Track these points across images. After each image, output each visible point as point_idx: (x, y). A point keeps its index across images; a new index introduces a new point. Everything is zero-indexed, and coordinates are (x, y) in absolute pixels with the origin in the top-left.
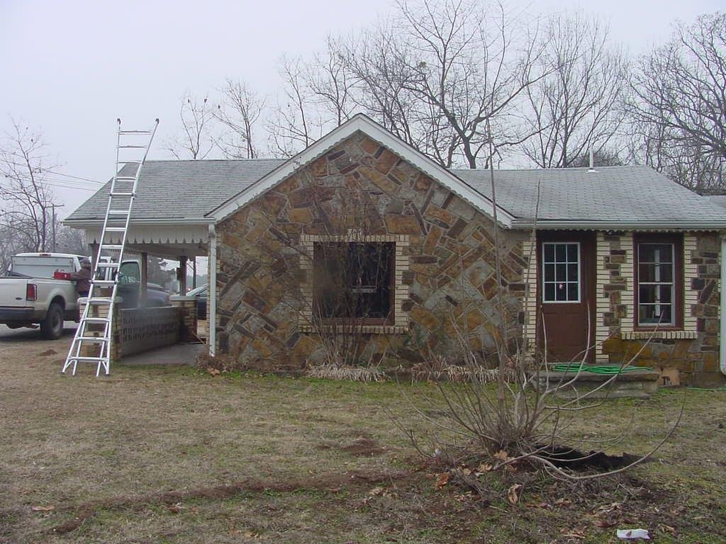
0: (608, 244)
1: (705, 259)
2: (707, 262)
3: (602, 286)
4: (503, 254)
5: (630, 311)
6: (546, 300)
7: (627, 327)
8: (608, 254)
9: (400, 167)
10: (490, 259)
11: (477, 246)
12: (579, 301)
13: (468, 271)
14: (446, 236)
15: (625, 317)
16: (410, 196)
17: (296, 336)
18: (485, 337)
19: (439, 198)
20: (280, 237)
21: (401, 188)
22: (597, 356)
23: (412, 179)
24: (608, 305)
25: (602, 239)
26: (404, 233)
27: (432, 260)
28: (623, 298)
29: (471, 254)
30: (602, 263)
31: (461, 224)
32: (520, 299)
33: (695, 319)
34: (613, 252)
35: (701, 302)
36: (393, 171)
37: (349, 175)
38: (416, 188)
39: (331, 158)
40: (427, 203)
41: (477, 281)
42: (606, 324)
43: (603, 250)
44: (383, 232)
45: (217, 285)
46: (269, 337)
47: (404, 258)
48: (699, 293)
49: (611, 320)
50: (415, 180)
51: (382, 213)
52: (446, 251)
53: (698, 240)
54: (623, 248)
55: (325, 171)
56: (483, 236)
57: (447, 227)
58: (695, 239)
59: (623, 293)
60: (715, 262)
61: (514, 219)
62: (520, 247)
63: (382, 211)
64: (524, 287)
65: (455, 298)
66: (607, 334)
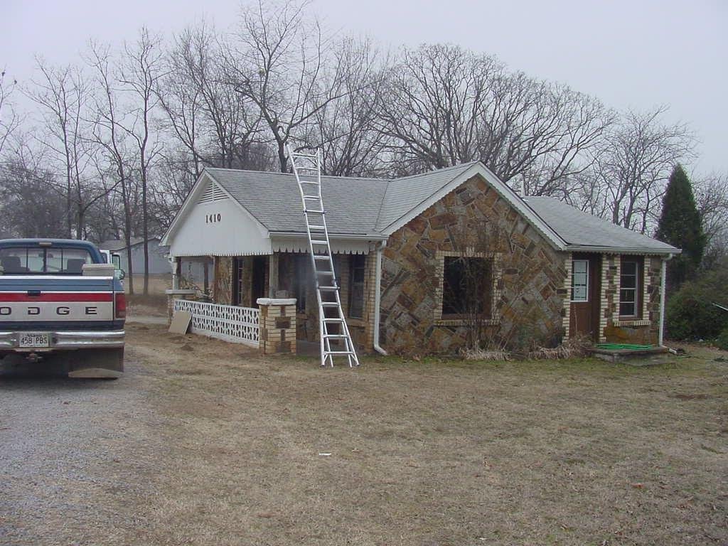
0: (608, 262)
1: (654, 273)
2: (655, 275)
3: (604, 291)
4: (554, 268)
5: (618, 307)
7: (616, 316)
8: (608, 269)
9: (500, 202)
10: (547, 271)
11: (540, 262)
12: (587, 301)
13: (534, 280)
14: (524, 255)
15: (615, 311)
16: (504, 224)
17: (432, 329)
18: (543, 326)
19: (521, 226)
20: (424, 252)
21: (499, 218)
22: (601, 338)
23: (506, 211)
24: (607, 304)
25: (605, 259)
26: (499, 252)
27: (515, 272)
28: (614, 298)
29: (537, 268)
30: (605, 275)
31: (532, 246)
32: (562, 300)
33: (648, 312)
34: (610, 268)
35: (651, 301)
36: (495, 205)
37: (468, 206)
38: (508, 219)
39: (457, 193)
40: (514, 230)
41: (540, 287)
42: (605, 316)
43: (606, 266)
44: (487, 250)
45: (381, 290)
46: (414, 330)
47: (500, 270)
48: (651, 295)
49: (608, 313)
50: (507, 213)
52: (523, 265)
53: (651, 260)
54: (615, 265)
55: (454, 202)
56: (544, 255)
57: (524, 248)
58: (649, 260)
59: (614, 295)
60: (658, 275)
61: (566, 245)
62: (564, 263)
64: (565, 291)
65: (527, 299)
66: (606, 323)
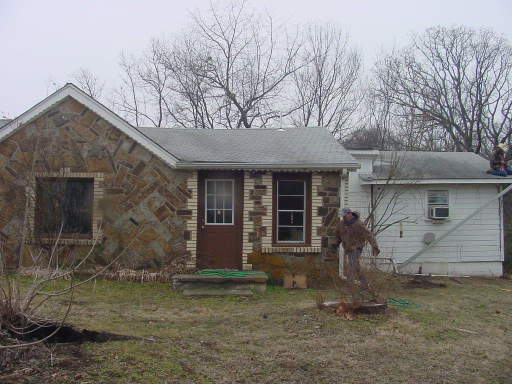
0: (253, 180)
1: (328, 192)
2: (330, 195)
3: (247, 213)
4: (172, 187)
5: (269, 232)
6: (208, 222)
7: (267, 243)
8: (253, 188)
9: (99, 123)
10: (163, 191)
11: (154, 181)
12: (233, 224)
13: (146, 200)
14: (131, 174)
15: (265, 236)
16: (105, 143)
18: (159, 249)
19: (126, 146)
20: (12, 173)
21: (99, 138)
22: (243, 265)
23: (108, 132)
24: (252, 227)
25: (248, 177)
26: (101, 172)
27: (120, 192)
28: (263, 221)
29: (149, 188)
30: (248, 195)
31: (142, 165)
32: (185, 222)
33: (320, 238)
34: (256, 187)
35: (325, 225)
36: (94, 126)
37: (62, 128)
38: (110, 139)
39: (49, 116)
40: (117, 150)
41: (153, 207)
42: (250, 241)
43: (249, 185)
44: (85, 171)
47: (99, 190)
48: (323, 218)
49: (254, 238)
50: (109, 132)
51: (85, 157)
52: (130, 185)
53: (323, 178)
54: (264, 184)
55: (45, 126)
56: (157, 173)
57: (132, 167)
58: (320, 177)
59: (264, 217)
60: (336, 195)
61: (178, 161)
62: (186, 182)
63: (85, 154)
64: (190, 212)
65: (137, 220)
66: (251, 248)
